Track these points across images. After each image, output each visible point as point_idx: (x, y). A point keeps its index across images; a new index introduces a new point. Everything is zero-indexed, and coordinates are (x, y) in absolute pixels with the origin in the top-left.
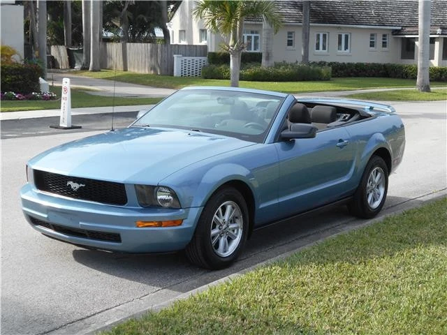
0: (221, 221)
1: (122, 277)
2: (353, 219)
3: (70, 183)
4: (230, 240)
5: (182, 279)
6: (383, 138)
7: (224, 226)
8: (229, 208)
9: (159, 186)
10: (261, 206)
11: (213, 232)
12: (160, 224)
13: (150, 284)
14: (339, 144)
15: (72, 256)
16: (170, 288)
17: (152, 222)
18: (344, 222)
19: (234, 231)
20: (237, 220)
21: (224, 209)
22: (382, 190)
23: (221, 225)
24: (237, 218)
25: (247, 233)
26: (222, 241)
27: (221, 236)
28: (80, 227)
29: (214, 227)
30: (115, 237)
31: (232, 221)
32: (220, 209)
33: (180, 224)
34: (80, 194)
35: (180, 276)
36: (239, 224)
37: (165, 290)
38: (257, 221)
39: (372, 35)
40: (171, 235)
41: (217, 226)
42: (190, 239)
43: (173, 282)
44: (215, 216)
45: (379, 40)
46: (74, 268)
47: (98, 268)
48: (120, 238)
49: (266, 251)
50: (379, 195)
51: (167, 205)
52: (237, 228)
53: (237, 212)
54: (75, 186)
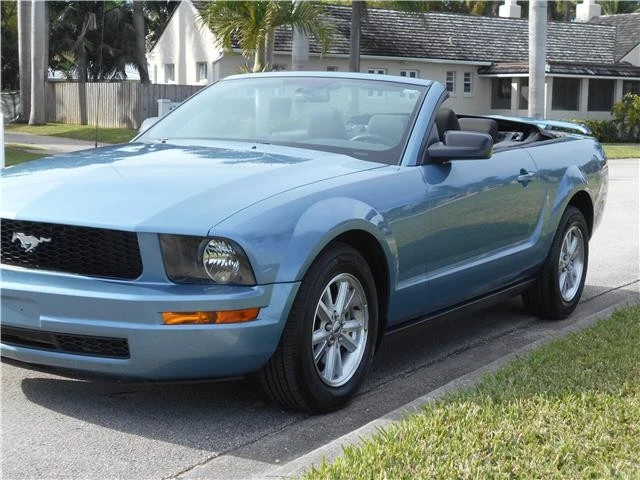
0: (330, 313)
1: (129, 432)
2: (533, 319)
3: (20, 236)
4: (344, 352)
5: (256, 434)
6: (581, 175)
7: (336, 325)
8: (343, 287)
9: (209, 238)
10: (400, 287)
11: (317, 336)
12: (212, 318)
13: (192, 445)
14: (521, 177)
15: (21, 390)
16: (235, 451)
17: (194, 313)
18: (519, 325)
19: (351, 334)
20: (357, 314)
21: (335, 290)
22: (578, 268)
23: (330, 323)
24: (356, 308)
25: (375, 341)
26: (332, 353)
27: (329, 345)
28: (40, 326)
29: (317, 327)
30: (116, 346)
31: (349, 315)
32: (328, 289)
33: (254, 318)
34: (39, 259)
35: (250, 428)
36: (361, 321)
37: (226, 458)
38: (393, 317)
39: (449, 74)
40: (232, 341)
41: (323, 325)
42: (272, 348)
43: (238, 440)
44: (320, 302)
45: (459, 81)
46: (29, 415)
47: (77, 414)
48: (127, 348)
49: (402, 377)
50: (575, 277)
51: (224, 278)
52: (358, 330)
53: (359, 297)
54: (29, 242)
